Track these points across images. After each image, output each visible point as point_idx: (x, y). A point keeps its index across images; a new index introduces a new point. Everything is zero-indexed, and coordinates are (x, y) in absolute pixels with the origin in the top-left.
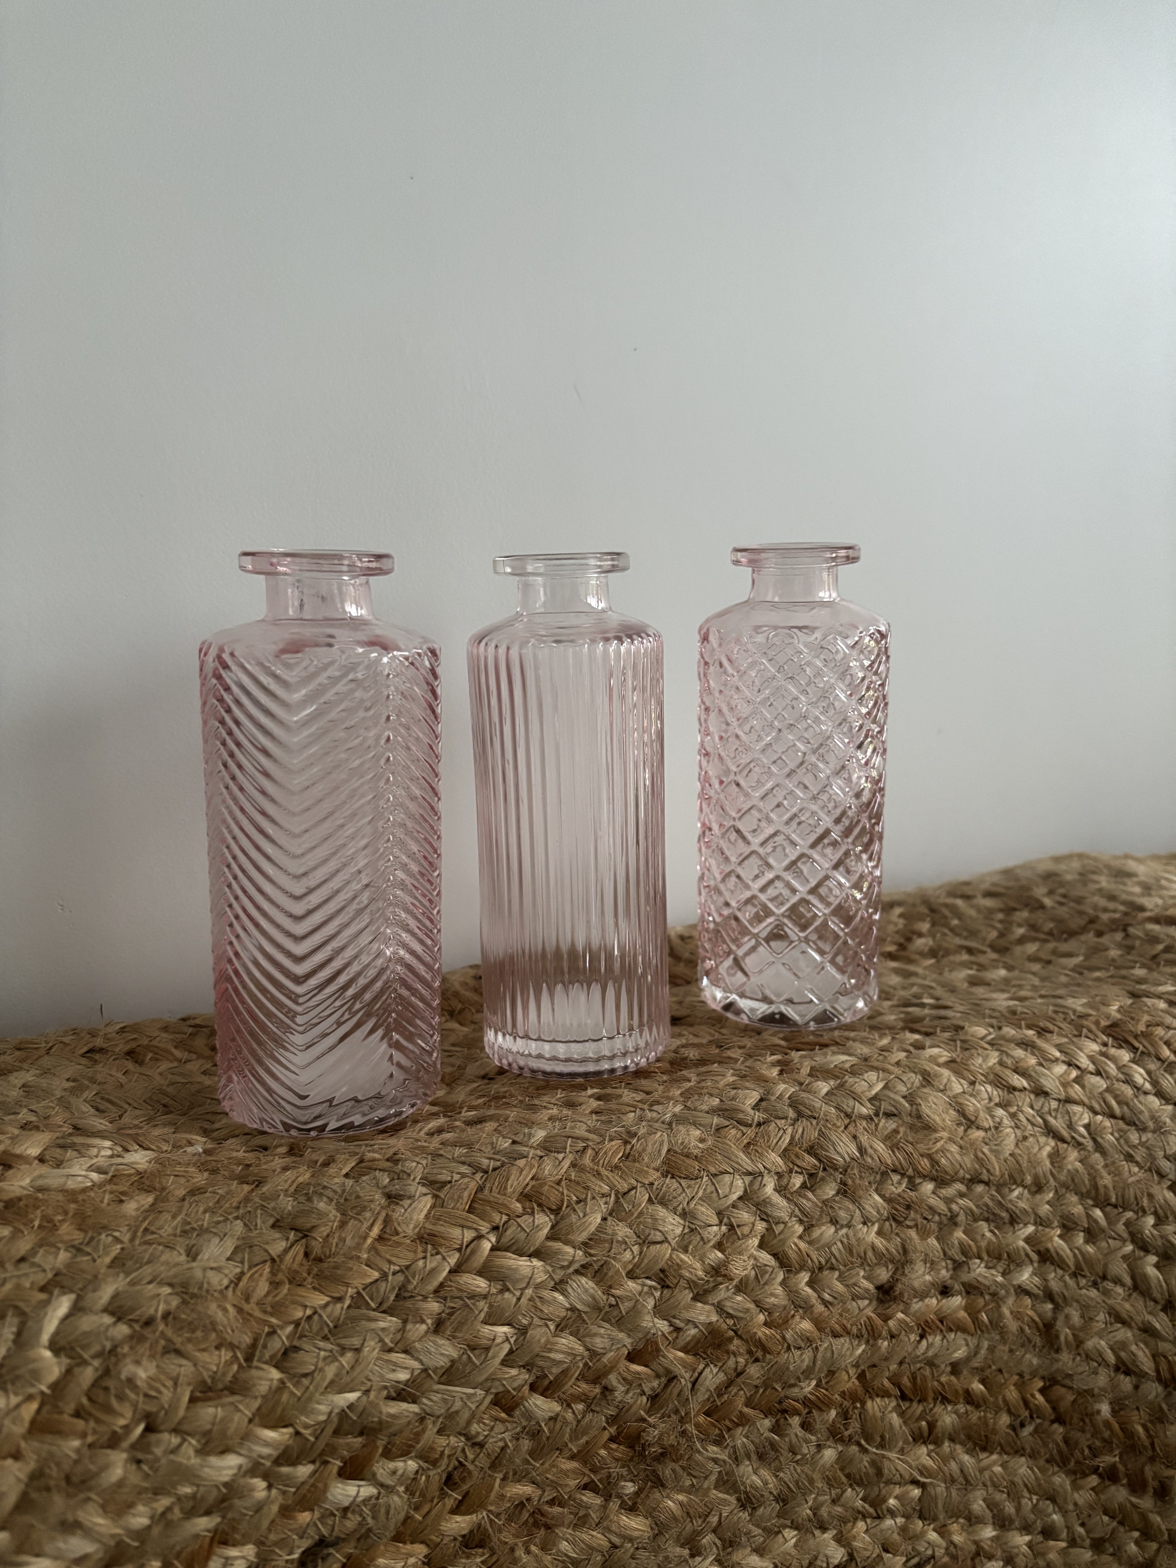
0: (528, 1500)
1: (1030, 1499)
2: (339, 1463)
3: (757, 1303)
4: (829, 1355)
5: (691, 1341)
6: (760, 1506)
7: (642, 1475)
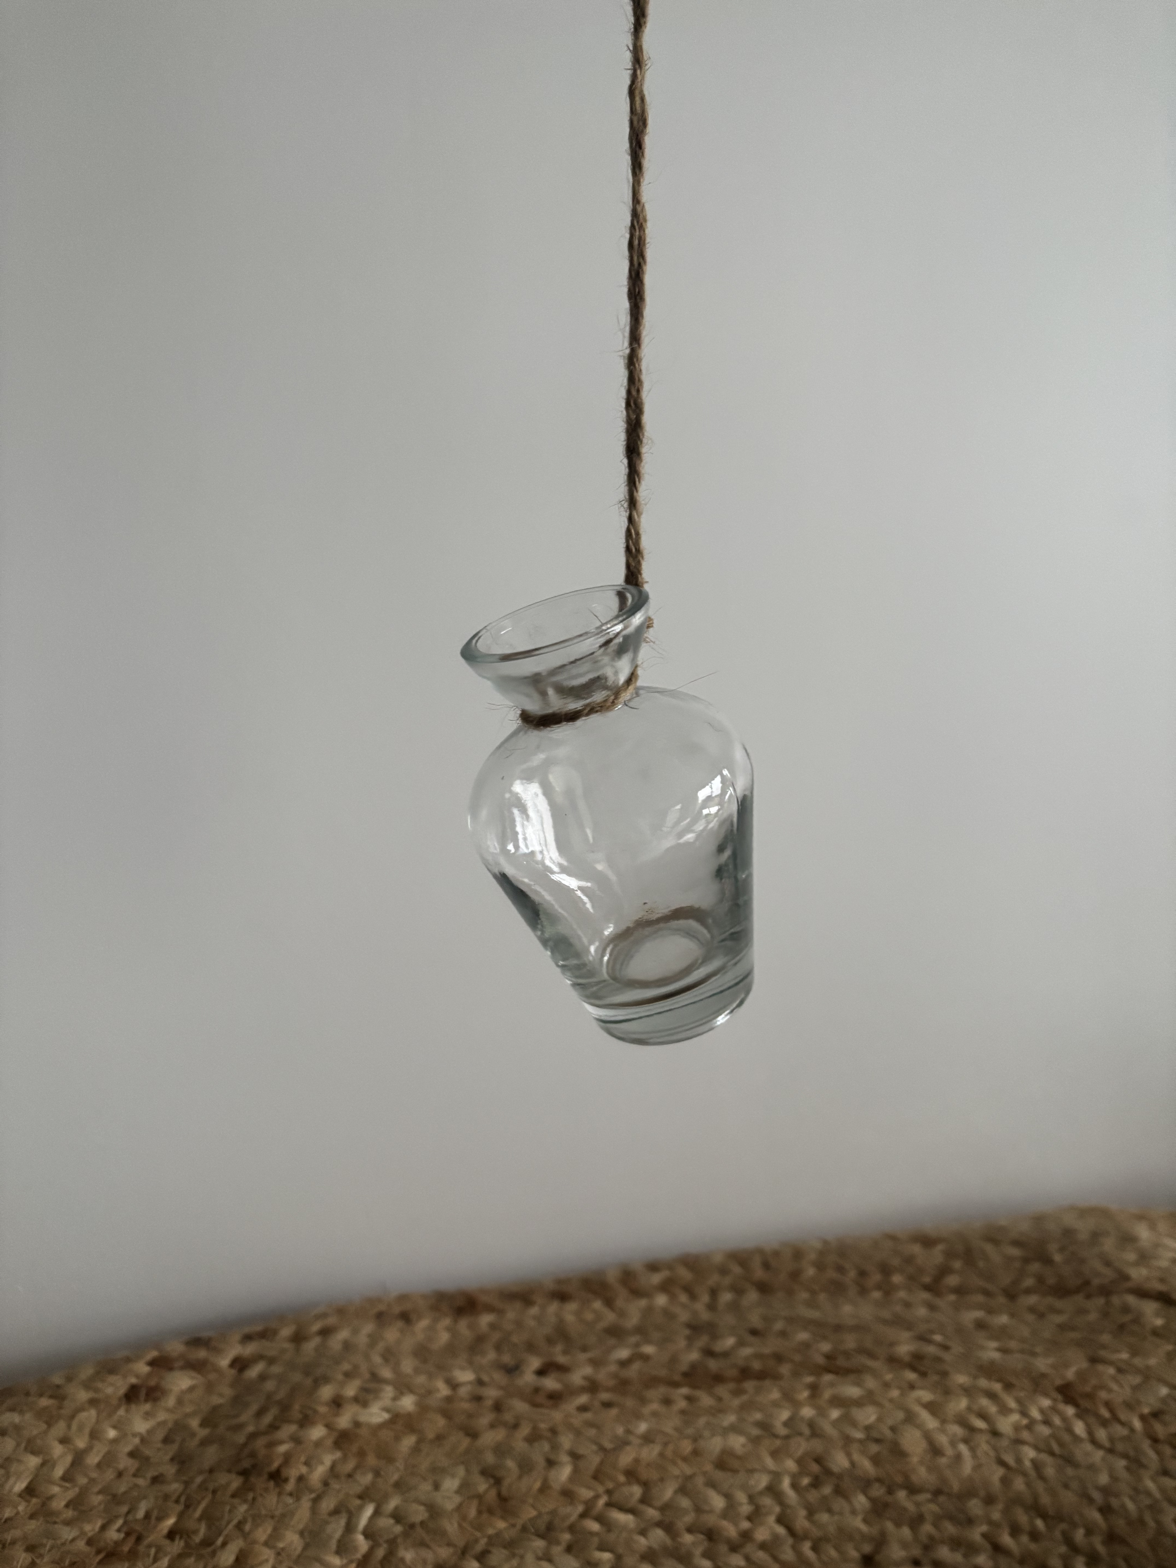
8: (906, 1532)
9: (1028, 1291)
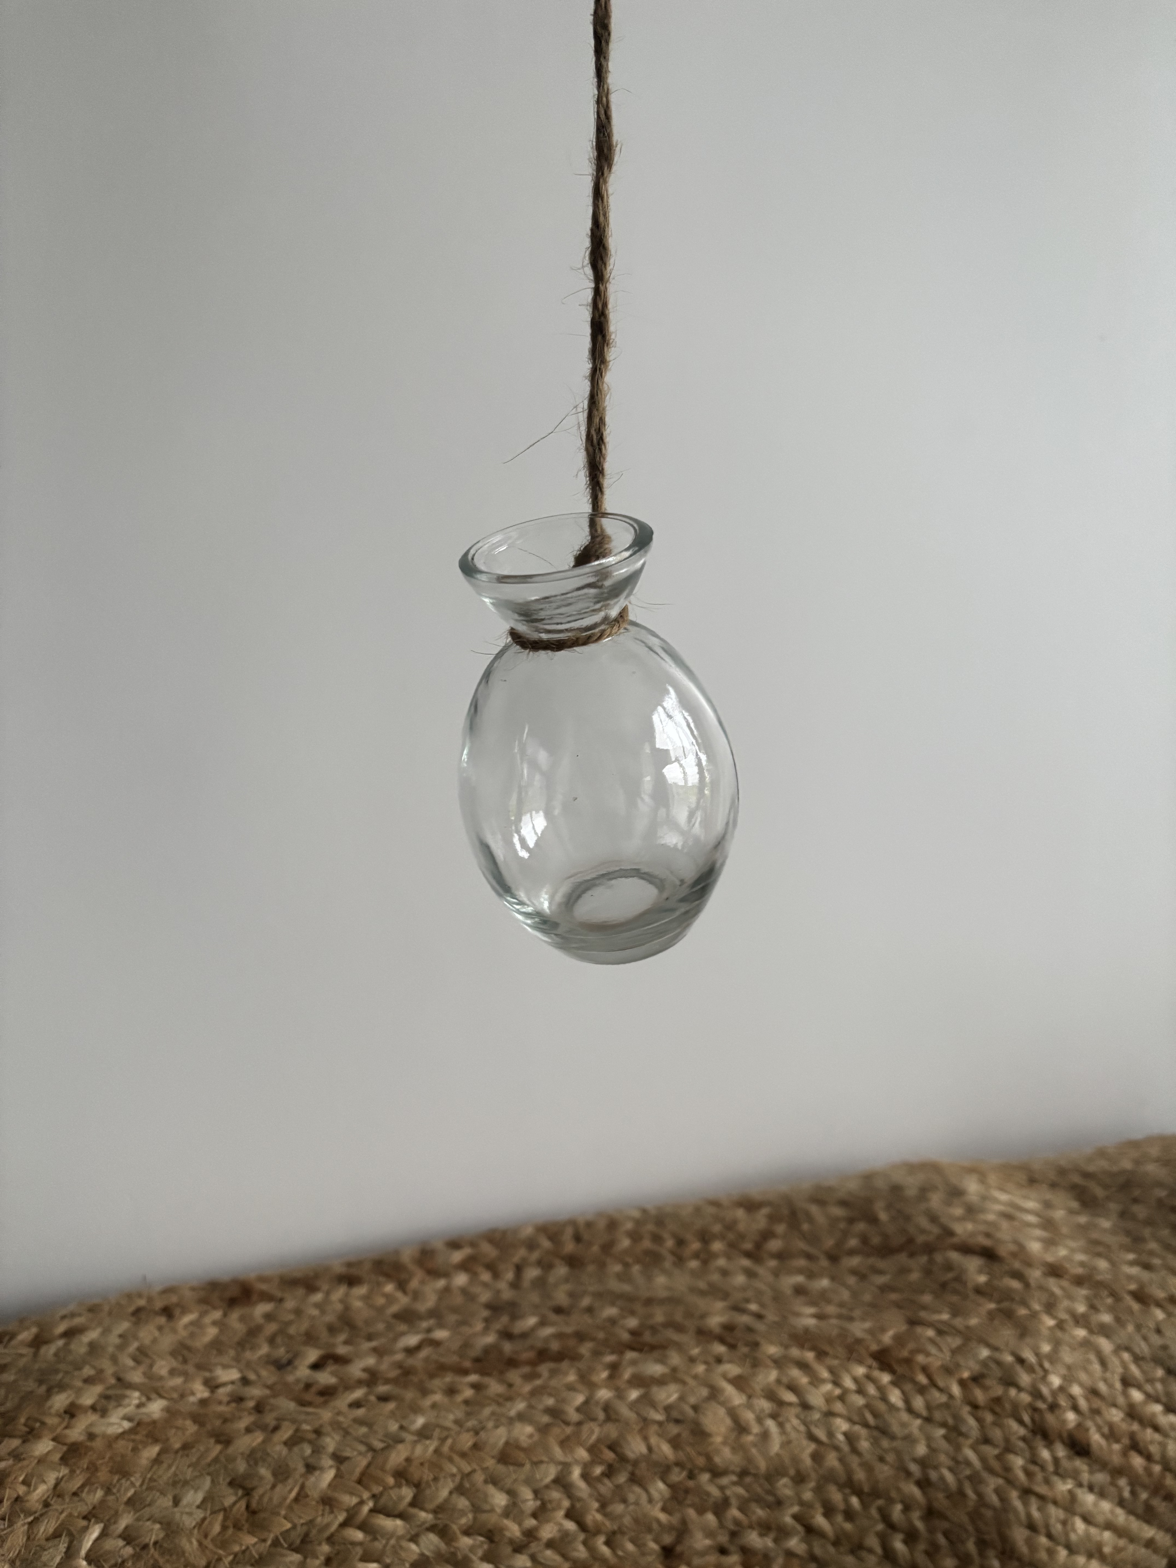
8: (710, 1517)
9: (852, 1252)
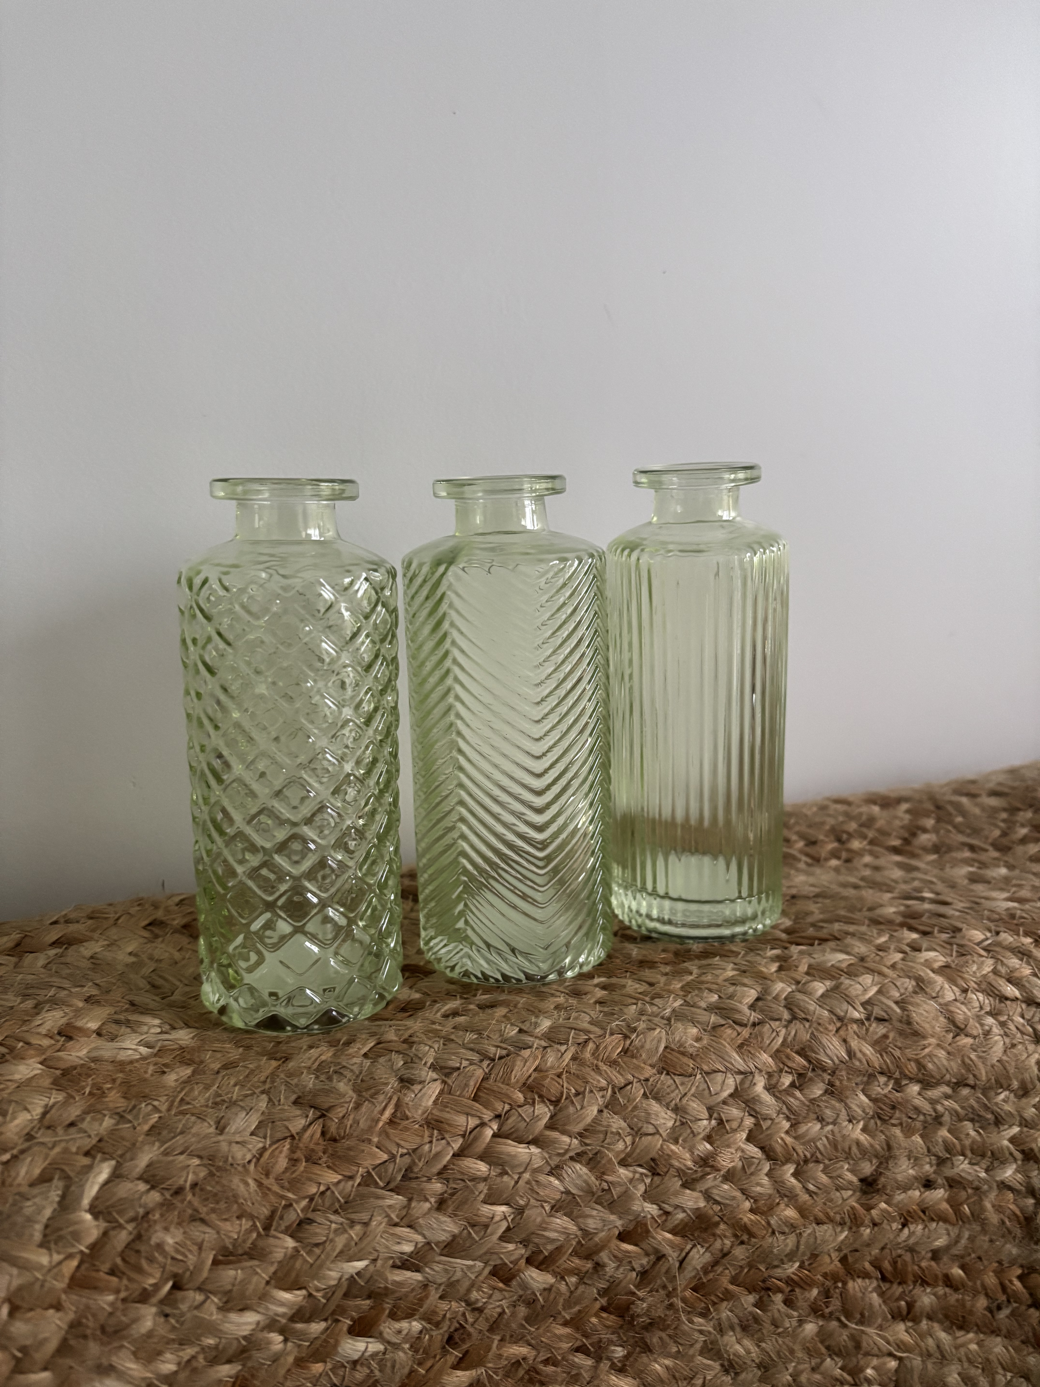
0: (524, 1359)
1: (1005, 1376)
2: (349, 1322)
3: (743, 1191)
4: (812, 1240)
5: (678, 1224)
6: (742, 1372)
7: (632, 1341)
